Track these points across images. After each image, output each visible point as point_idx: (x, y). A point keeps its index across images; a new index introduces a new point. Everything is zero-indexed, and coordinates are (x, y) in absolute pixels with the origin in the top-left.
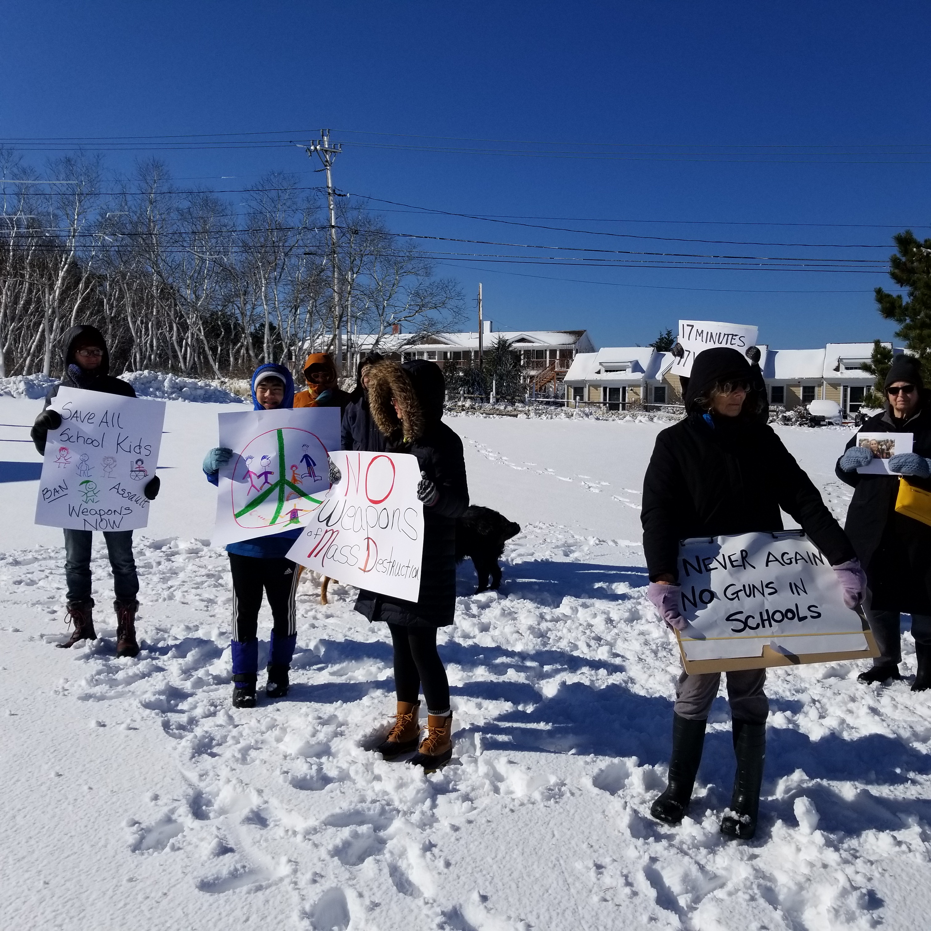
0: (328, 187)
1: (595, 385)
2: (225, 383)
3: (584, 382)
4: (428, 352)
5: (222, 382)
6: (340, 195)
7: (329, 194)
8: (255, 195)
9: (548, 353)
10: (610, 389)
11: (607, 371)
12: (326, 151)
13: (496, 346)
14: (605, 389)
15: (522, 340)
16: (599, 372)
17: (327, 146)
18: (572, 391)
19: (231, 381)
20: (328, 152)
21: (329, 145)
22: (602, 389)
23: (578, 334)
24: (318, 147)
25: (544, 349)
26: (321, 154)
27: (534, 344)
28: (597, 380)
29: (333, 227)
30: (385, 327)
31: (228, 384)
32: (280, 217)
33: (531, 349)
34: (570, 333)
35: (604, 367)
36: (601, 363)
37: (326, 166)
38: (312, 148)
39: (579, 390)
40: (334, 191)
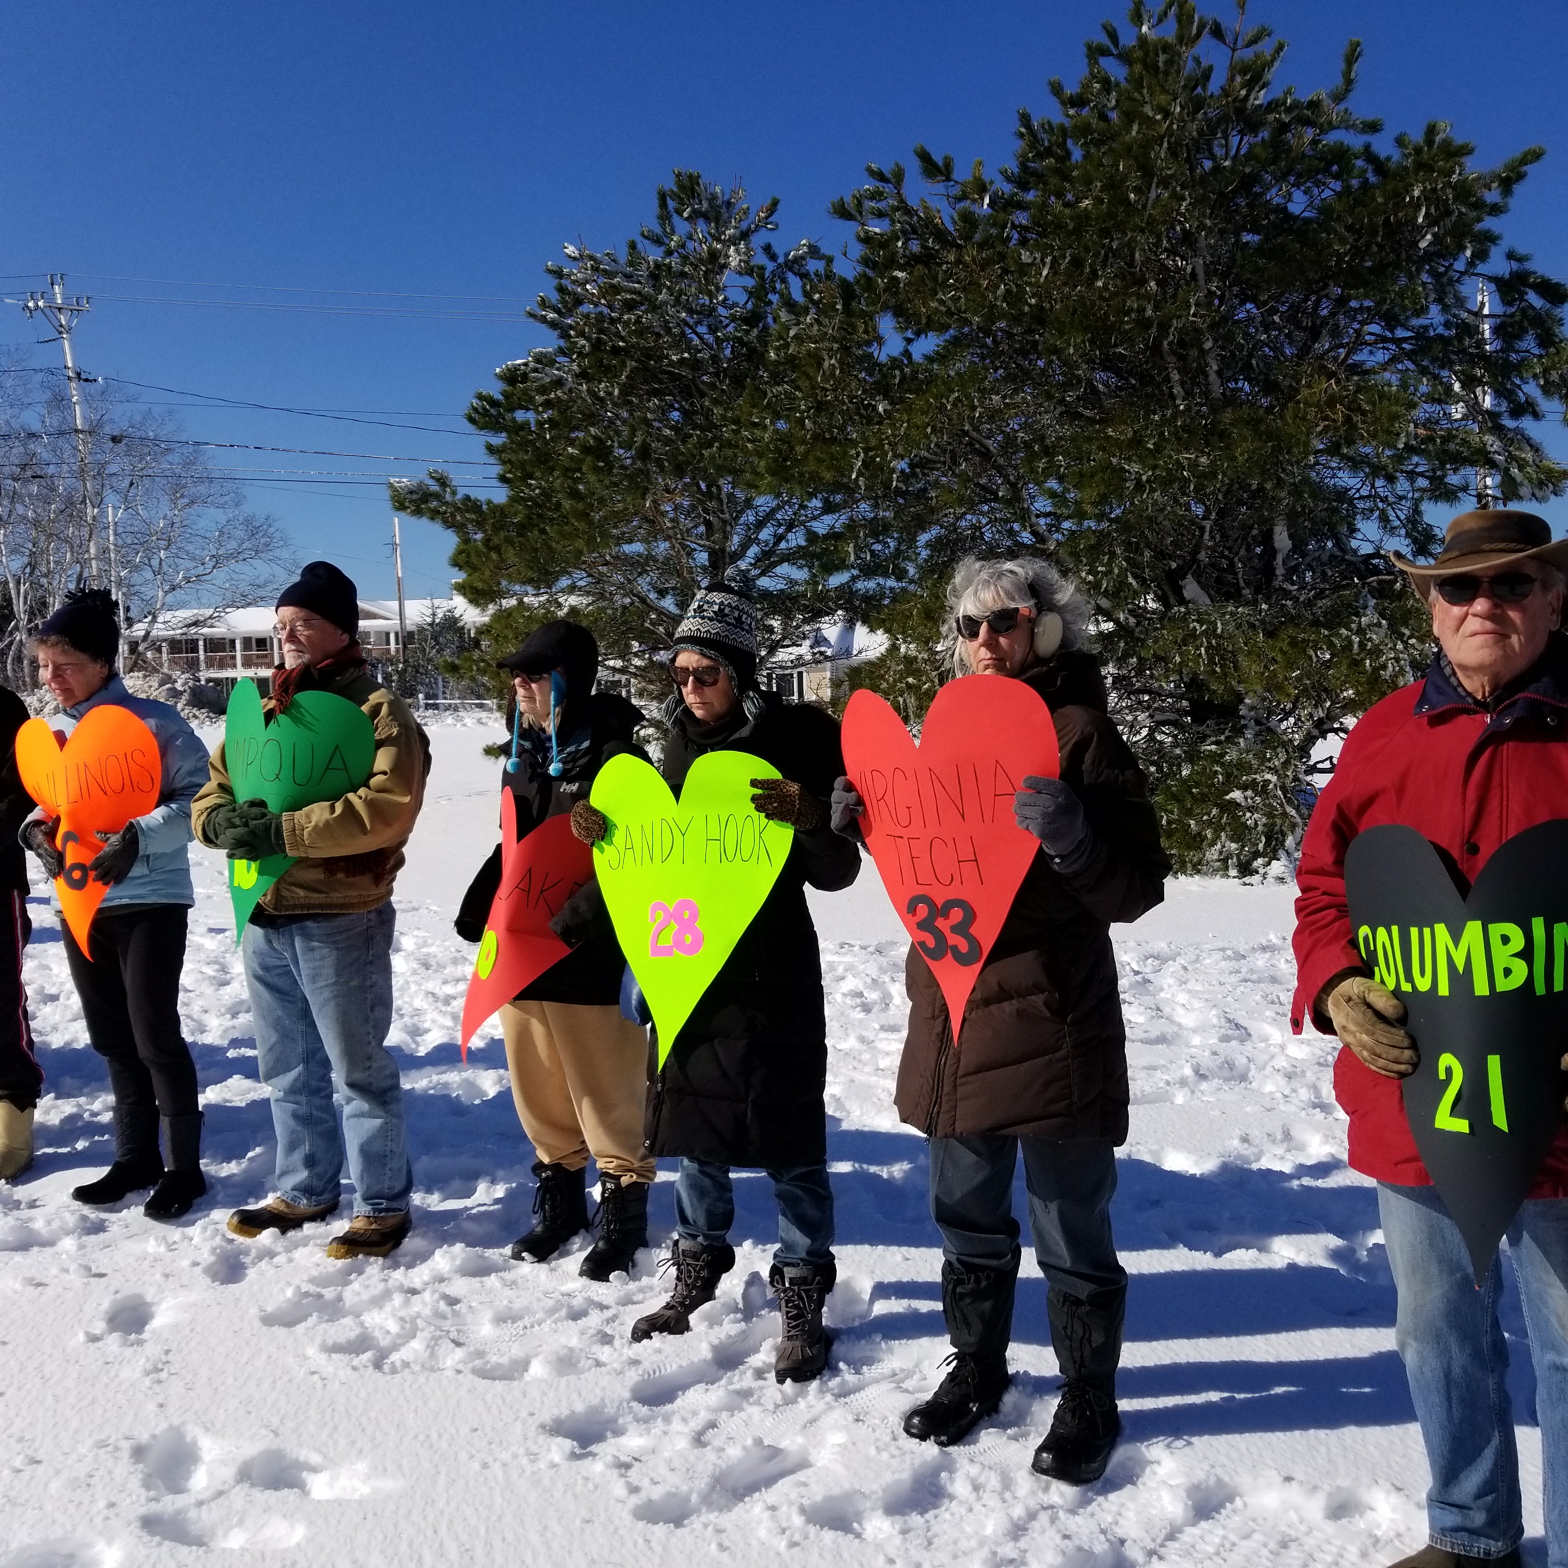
0: (66, 367)
6: (86, 380)
7: (69, 378)
12: (59, 309)
13: (428, 619)
17: (59, 301)
20: (63, 311)
21: (64, 298)
24: (41, 303)
26: (47, 311)
29: (80, 431)
37: (60, 333)
38: (31, 304)
40: (79, 374)
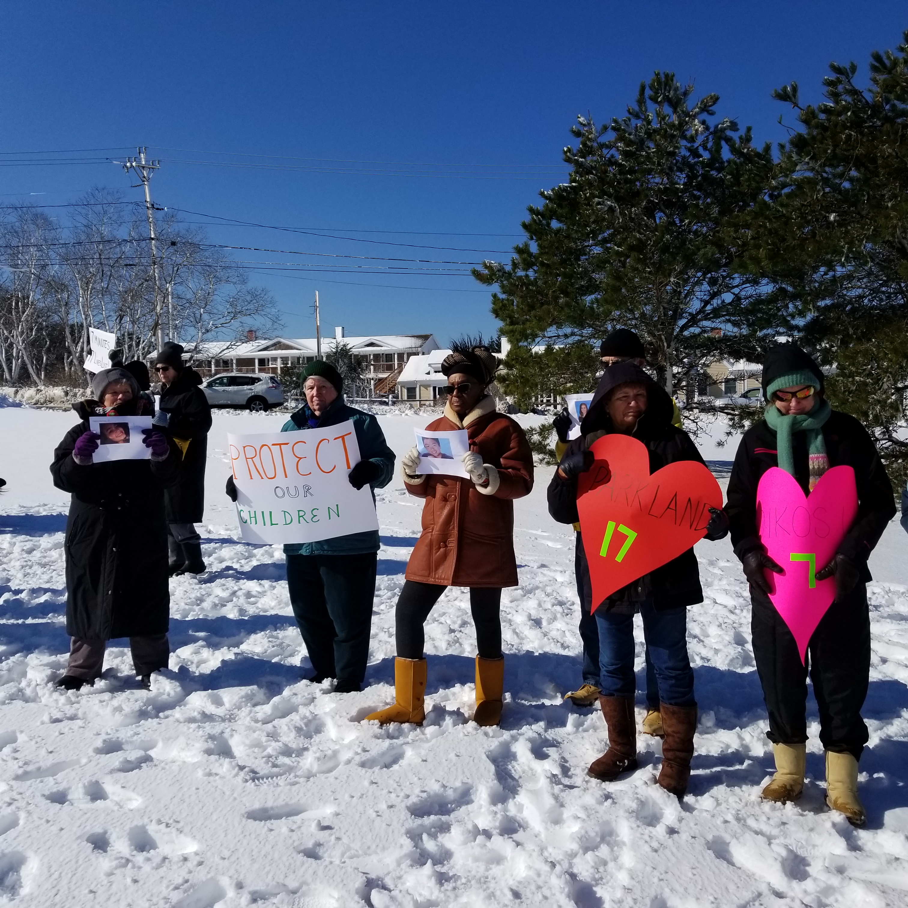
0: (146, 201)
1: (426, 385)
2: (41, 391)
3: (415, 382)
4: (281, 358)
5: (38, 390)
6: (158, 209)
7: (148, 208)
8: (79, 210)
9: (396, 356)
10: (439, 388)
11: (436, 372)
12: (143, 167)
13: (334, 350)
14: (434, 388)
15: (372, 344)
16: (428, 373)
17: (143, 163)
18: (405, 391)
19: (47, 389)
20: (145, 169)
21: (146, 161)
22: (432, 388)
23: (425, 338)
24: (134, 164)
25: (393, 353)
26: (137, 169)
27: (383, 348)
28: (426, 381)
29: (153, 239)
30: (203, 333)
31: (43, 392)
32: (105, 230)
33: (381, 353)
34: (418, 337)
35: (433, 368)
36: (430, 365)
37: (143, 181)
38: (128, 164)
39: (411, 391)
40: (153, 205)
